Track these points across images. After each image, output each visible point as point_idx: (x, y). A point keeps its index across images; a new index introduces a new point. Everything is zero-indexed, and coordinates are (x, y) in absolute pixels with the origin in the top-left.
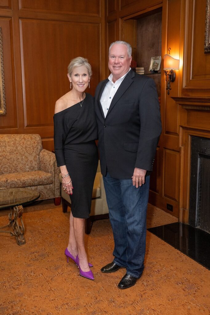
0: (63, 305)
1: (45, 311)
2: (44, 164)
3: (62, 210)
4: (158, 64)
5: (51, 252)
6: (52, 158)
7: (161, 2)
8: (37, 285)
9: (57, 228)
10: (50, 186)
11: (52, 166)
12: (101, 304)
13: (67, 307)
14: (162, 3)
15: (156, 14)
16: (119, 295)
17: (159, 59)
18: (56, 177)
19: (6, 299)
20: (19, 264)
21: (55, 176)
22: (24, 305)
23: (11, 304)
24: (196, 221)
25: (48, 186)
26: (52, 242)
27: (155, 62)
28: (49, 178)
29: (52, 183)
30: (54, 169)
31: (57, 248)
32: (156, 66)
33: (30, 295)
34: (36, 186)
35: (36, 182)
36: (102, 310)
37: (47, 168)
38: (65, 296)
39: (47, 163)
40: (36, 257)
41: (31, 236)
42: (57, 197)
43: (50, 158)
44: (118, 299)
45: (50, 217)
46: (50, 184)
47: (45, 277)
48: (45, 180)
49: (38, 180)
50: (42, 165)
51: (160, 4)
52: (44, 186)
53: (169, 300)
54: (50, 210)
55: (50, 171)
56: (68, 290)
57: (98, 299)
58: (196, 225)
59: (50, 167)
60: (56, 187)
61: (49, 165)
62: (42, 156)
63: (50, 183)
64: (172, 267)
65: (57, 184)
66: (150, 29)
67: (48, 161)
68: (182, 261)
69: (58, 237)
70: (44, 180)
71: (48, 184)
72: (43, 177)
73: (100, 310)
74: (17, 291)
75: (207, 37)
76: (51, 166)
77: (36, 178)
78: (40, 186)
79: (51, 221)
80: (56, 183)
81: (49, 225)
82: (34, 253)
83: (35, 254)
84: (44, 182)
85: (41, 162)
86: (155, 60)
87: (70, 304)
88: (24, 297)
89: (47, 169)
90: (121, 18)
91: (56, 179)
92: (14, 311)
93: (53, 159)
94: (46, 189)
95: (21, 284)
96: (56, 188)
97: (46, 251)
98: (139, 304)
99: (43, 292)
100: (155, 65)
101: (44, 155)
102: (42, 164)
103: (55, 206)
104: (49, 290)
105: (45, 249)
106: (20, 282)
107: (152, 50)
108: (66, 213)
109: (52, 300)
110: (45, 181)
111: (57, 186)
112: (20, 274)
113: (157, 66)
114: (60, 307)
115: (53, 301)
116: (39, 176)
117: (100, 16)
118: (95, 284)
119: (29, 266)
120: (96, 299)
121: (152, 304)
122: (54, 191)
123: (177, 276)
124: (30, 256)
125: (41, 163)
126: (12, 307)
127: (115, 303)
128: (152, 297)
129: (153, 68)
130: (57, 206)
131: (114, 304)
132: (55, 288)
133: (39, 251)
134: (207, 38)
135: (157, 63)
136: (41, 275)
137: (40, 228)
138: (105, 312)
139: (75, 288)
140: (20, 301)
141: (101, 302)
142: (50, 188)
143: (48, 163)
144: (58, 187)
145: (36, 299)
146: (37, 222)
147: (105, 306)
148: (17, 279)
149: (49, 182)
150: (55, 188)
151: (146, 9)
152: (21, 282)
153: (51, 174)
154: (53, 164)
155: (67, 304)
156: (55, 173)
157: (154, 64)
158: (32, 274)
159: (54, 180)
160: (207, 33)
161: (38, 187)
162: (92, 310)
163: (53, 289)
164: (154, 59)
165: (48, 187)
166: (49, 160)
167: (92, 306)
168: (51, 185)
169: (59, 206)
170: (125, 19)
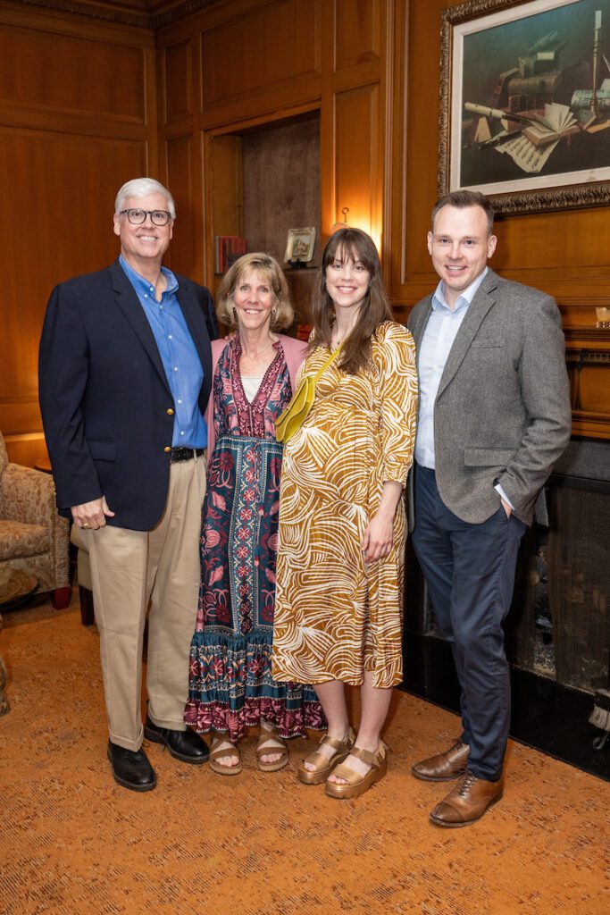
0: (167, 850)
1: (124, 871)
2: (20, 501)
3: (80, 619)
4: (307, 247)
5: (87, 726)
6: (45, 485)
7: (319, 97)
8: (79, 811)
9: (79, 665)
10: (41, 559)
11: (47, 507)
12: (261, 836)
13: (179, 854)
14: (319, 100)
15: (295, 126)
16: (298, 811)
17: (308, 234)
18: (57, 535)
19: (9, 856)
20: (11, 765)
21: (54, 532)
22: (63, 864)
23: (28, 867)
24: (425, 618)
25: (37, 560)
26: (81, 701)
27: (298, 241)
28: (41, 536)
29: (46, 552)
30: (51, 513)
31: (99, 714)
32: (302, 249)
33: (70, 840)
34: (6, 560)
35: (6, 550)
36: (270, 849)
37: (30, 511)
38: (165, 830)
39: (29, 498)
40: (50, 743)
41: (18, 690)
42: (61, 586)
43: (39, 485)
44: (299, 819)
45: (51, 639)
46: (41, 554)
47: (96, 790)
48: (29, 542)
49: (10, 543)
50: (12, 505)
51: (314, 101)
52: (27, 559)
53: (419, 806)
54: (47, 621)
55: (38, 519)
56: (166, 813)
57: (250, 826)
58: (424, 628)
59: (39, 509)
60: (57, 560)
61: (38, 503)
62: (11, 482)
63: (42, 550)
64: (399, 730)
65: (61, 553)
66: (281, 162)
67: (31, 494)
68: (419, 714)
69: (93, 688)
70: (26, 544)
71: (36, 554)
72: (25, 535)
73: (263, 850)
74: (31, 833)
75: (444, 184)
76: (43, 505)
77: (5, 540)
78: (17, 560)
79: (57, 649)
80: (57, 551)
81: (56, 659)
82: (41, 733)
83: (46, 734)
84: (26, 548)
85: (7, 497)
86: (299, 237)
87: (184, 846)
88: (57, 845)
89: (27, 516)
90: (205, 131)
91: (57, 540)
92: (40, 882)
93: (49, 487)
94: (32, 567)
95: (36, 815)
96: (58, 563)
97: (73, 726)
98: (352, 825)
99: (103, 826)
100: (298, 250)
101: (17, 480)
102: (13, 501)
103: (56, 612)
104: (118, 821)
105: (67, 721)
106: (31, 811)
107: (287, 212)
108: (90, 627)
109: (135, 843)
110: (31, 546)
111: (61, 559)
112: (22, 790)
113: (306, 250)
114: (159, 856)
115: (137, 846)
116: (12, 534)
117: (146, 124)
118: (231, 790)
119: (40, 766)
120: (246, 824)
121: (382, 820)
122: (54, 571)
123: (419, 750)
124: (34, 741)
125: (9, 500)
126: (33, 873)
127: (295, 830)
128: (377, 804)
129: (295, 254)
130: (61, 611)
131: (293, 832)
132: (132, 812)
133: (54, 727)
134: (444, 188)
135: (304, 244)
136: (81, 785)
137: (35, 671)
138: (278, 852)
139: (183, 806)
140: (49, 857)
141: (260, 831)
142: (42, 565)
143: (32, 498)
144: (62, 561)
145: (90, 844)
146: (20, 655)
147: (273, 839)
148: (21, 805)
149: (39, 549)
150: (55, 562)
151: (274, 112)
152: (32, 809)
153: (45, 528)
154: (49, 501)
155: (176, 846)
156: (54, 525)
157: (295, 246)
158: (57, 786)
159: (52, 542)
160: (444, 176)
161: (12, 562)
162: (245, 854)
163: (127, 817)
164: (296, 235)
165: (37, 562)
166: (36, 491)
167: (241, 844)
168: (46, 557)
169: (67, 610)
170: (215, 133)
